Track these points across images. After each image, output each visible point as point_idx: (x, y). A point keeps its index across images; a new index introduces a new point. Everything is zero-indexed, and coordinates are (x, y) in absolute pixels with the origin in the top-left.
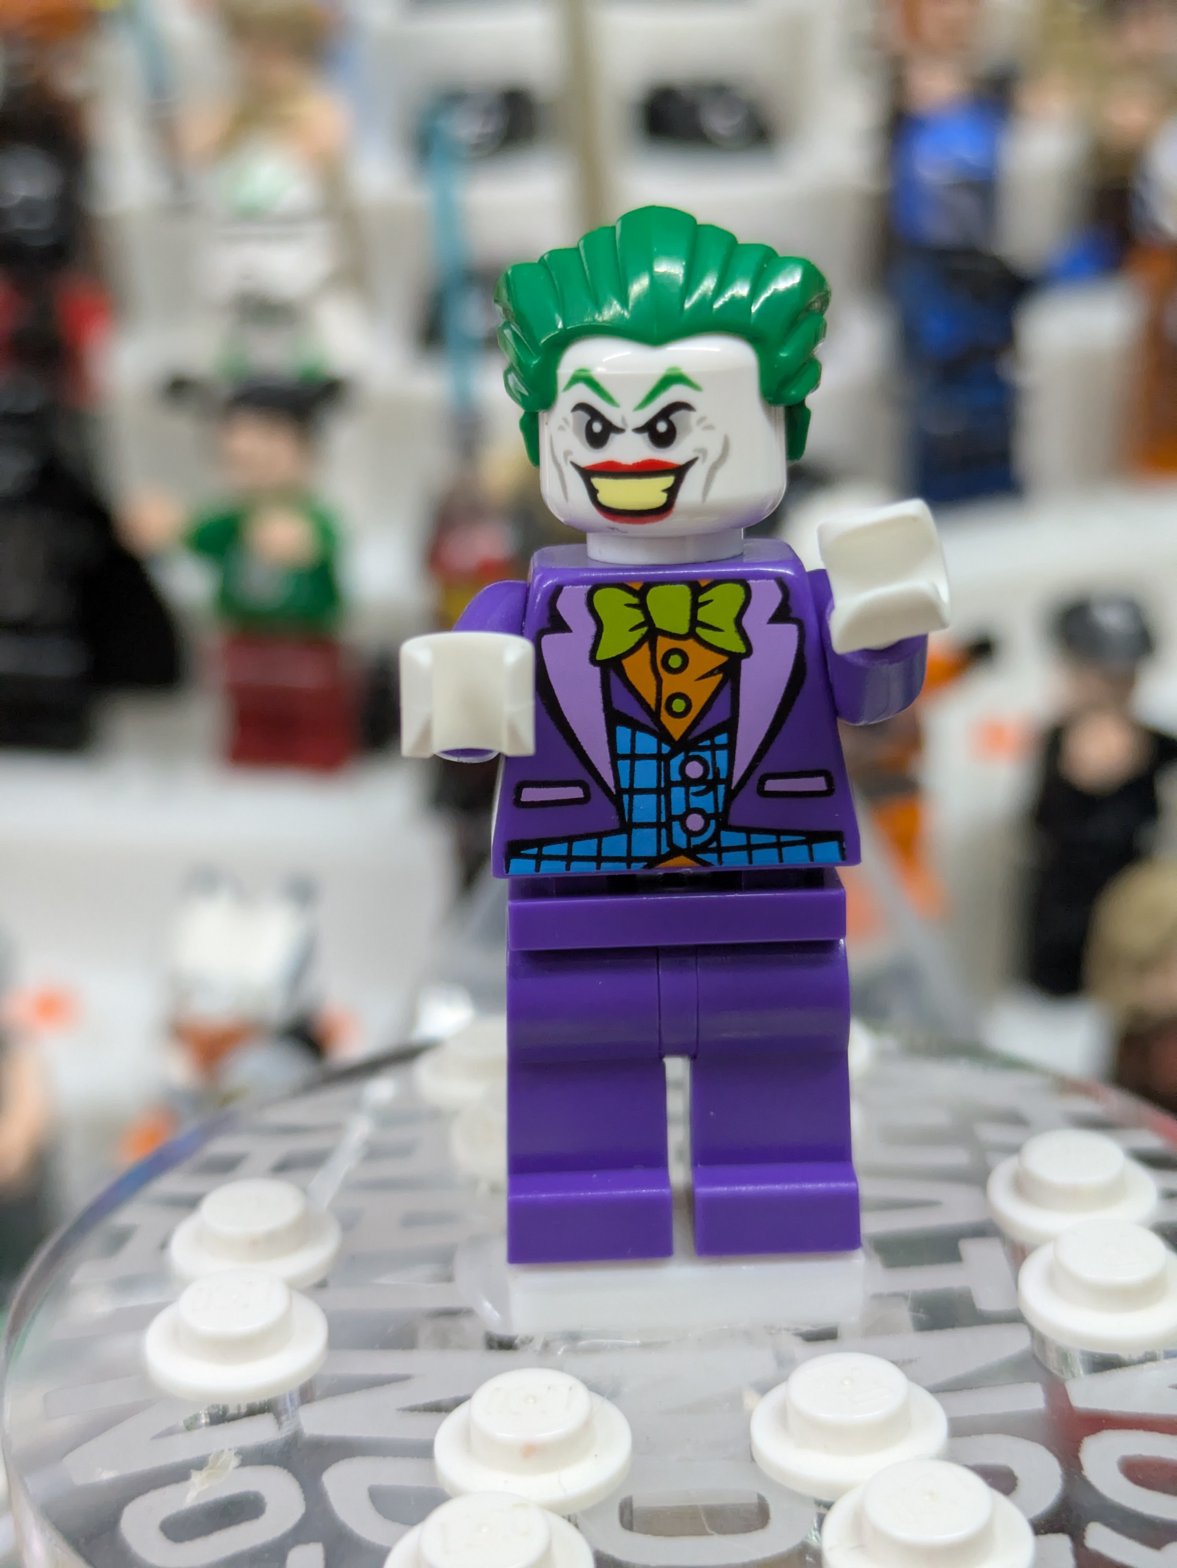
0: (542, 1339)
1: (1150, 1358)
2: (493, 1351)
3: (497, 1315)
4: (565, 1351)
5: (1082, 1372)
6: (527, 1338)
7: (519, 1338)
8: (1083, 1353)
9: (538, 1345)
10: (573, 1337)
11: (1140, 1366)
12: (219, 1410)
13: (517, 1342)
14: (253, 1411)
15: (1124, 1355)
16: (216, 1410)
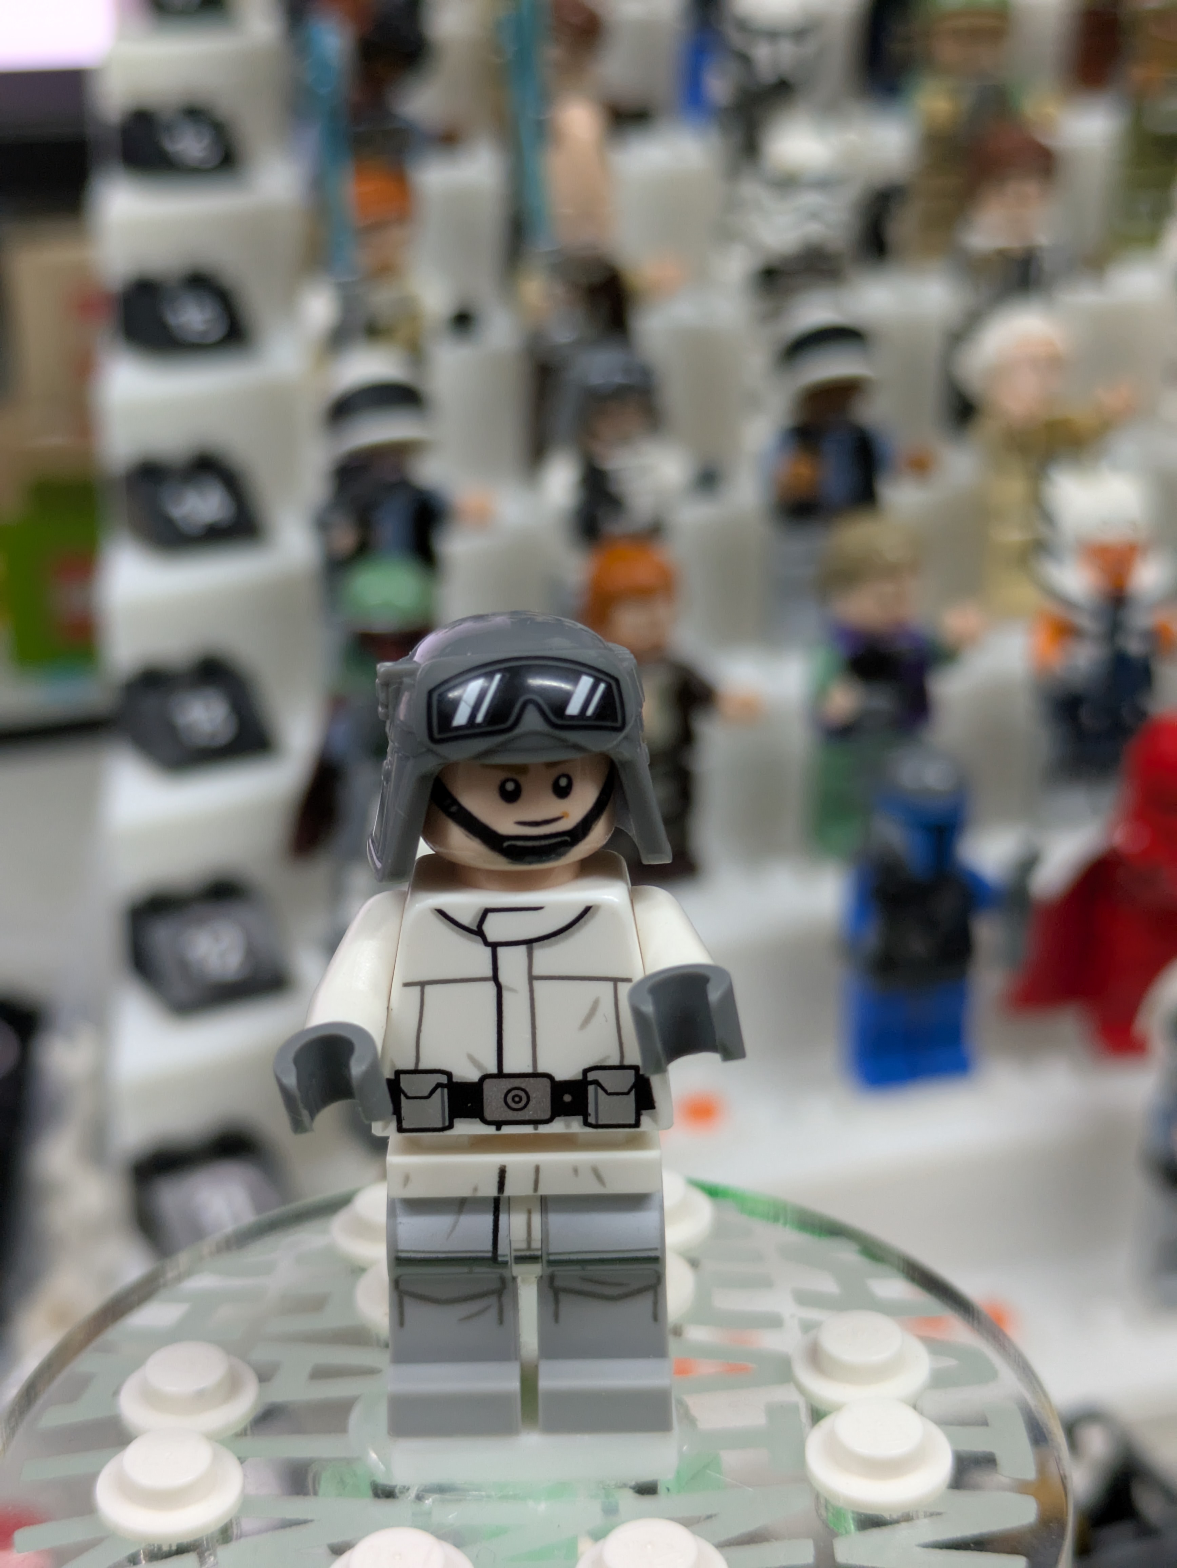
0: (416, 1488)
1: (907, 1518)
2: (376, 1499)
3: (382, 1466)
4: (433, 1502)
5: (852, 1527)
6: (404, 1487)
7: (398, 1487)
8: (853, 1512)
9: (413, 1493)
10: (441, 1489)
11: (896, 1525)
12: (154, 1548)
13: (397, 1491)
14: (181, 1550)
15: (887, 1516)
16: (152, 1547)
